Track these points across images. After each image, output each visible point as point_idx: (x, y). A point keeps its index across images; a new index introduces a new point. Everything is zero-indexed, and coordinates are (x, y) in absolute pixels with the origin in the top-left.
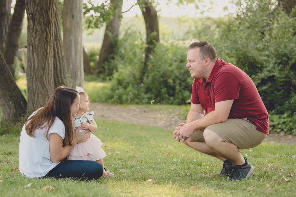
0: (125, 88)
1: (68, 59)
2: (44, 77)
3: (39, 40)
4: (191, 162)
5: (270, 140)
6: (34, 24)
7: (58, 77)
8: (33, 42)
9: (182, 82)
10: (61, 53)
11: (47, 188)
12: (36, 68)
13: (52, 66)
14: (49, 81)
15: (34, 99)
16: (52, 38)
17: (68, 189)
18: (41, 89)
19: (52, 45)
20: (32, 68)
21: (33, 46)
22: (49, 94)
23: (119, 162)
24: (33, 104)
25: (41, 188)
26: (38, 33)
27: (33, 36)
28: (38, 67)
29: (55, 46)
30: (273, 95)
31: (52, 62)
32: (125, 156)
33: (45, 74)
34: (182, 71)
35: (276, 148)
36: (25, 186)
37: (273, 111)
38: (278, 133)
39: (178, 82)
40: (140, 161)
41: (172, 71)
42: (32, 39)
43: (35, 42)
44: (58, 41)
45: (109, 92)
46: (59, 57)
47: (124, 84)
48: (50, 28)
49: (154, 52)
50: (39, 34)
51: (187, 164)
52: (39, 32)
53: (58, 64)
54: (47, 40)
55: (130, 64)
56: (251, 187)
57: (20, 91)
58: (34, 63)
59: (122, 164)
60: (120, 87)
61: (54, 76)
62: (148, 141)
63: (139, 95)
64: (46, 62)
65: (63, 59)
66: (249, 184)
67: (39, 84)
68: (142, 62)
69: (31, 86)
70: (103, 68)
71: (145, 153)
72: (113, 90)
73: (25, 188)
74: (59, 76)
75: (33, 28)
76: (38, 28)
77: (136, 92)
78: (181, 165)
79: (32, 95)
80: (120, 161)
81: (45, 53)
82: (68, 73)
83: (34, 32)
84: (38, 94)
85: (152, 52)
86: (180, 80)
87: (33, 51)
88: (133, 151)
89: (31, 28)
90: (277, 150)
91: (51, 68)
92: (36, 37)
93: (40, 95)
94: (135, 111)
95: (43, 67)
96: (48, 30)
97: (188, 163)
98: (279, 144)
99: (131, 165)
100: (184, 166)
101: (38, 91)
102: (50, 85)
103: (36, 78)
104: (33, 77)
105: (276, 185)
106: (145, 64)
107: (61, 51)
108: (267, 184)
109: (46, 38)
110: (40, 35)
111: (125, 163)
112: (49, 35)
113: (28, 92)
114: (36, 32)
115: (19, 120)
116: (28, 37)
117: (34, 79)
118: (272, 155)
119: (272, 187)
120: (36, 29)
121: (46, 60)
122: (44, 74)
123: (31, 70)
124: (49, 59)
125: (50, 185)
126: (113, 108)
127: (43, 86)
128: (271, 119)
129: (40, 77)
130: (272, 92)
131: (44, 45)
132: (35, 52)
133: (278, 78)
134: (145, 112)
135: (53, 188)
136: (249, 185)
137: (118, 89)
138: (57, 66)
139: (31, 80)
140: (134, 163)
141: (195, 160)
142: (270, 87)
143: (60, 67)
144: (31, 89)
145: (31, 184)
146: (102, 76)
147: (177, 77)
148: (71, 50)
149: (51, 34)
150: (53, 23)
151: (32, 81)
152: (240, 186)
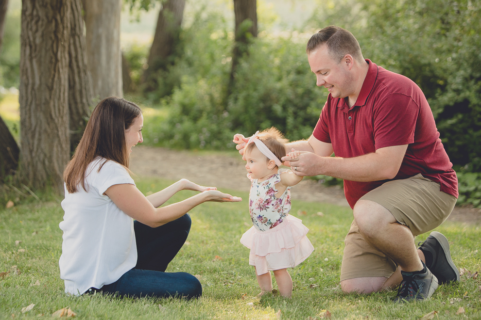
0: (195, 119)
1: (94, 70)
2: (52, 103)
3: (42, 36)
4: (320, 263)
5: (460, 220)
6: (34, 7)
7: (76, 103)
8: (31, 39)
9: (298, 110)
10: (83, 60)
11: (64, 313)
12: (36, 86)
13: (65, 83)
14: (59, 110)
15: (33, 143)
16: (66, 33)
17: (101, 316)
18: (44, 125)
19: (66, 45)
20: (30, 87)
21: (31, 47)
22: (60, 133)
23: (189, 261)
24: (31, 151)
25: (51, 313)
26: (40, 23)
27: (31, 29)
28: (41, 84)
29: (72, 47)
30: (467, 136)
31: (67, 76)
32: (199, 251)
33: (52, 97)
34: (300, 91)
35: (473, 237)
36: (23, 309)
37: (466, 167)
38: (476, 206)
39: (291, 110)
40: (226, 261)
41: (281, 91)
42: (30, 33)
43: (34, 39)
44: (77, 38)
45: (166, 127)
46: (78, 66)
47: (193, 113)
48: (62, 15)
49: (248, 54)
50: (42, 25)
51: (313, 267)
52: (43, 20)
53: (77, 79)
54: (56, 37)
55: (203, 76)
56: (430, 313)
57: (6, 128)
58: (33, 78)
59: (195, 266)
60: (185, 118)
61: (69, 100)
62: (240, 222)
63: (220, 133)
64: (54, 76)
65: (85, 72)
66: (426, 307)
67: (41, 116)
68: (225, 73)
69: (27, 120)
70: (155, 81)
71: (235, 245)
72: (172, 123)
73: (23, 312)
74: (79, 100)
75: (32, 14)
76: (41, 13)
77: (214, 127)
78: (302, 269)
79: (30, 135)
80: (190, 259)
81: (54, 60)
82: (95, 95)
83: (33, 22)
84: (40, 134)
85: (244, 55)
86: (295, 106)
87: (31, 55)
88: (213, 241)
89: (28, 13)
90: (474, 239)
91: (64, 86)
92: (37, 31)
93: (43, 137)
94: (212, 162)
95: (50, 85)
96: (58, 18)
97: (315, 265)
98: (477, 228)
99: (210, 267)
100: (308, 269)
101: (41, 128)
102: (62, 118)
103: (37, 105)
104: (31, 103)
105: (476, 310)
106: (232, 76)
107: (82, 55)
108: (460, 307)
109: (56, 32)
110: (44, 27)
111: (199, 264)
112: (61, 27)
113: (22, 129)
114: (37, 22)
115: (5, 180)
116: (23, 30)
117: (33, 106)
118: (466, 250)
119: (469, 313)
120: (38, 15)
121: (55, 71)
122: (50, 97)
123: (27, 90)
124: (61, 70)
125: (68, 308)
126: (175, 156)
127: (50, 120)
128: (462, 181)
129: (44, 104)
130: (465, 131)
131: (52, 46)
132: (36, 57)
133: (475, 105)
134: (231, 164)
135: (75, 314)
136: (426, 309)
137: (181, 122)
138: (74, 82)
139: (28, 108)
140: (215, 264)
141: (326, 259)
142: (461, 121)
143: (81, 84)
144: (27, 124)
145: (34, 305)
146: (152, 96)
147: (289, 101)
148: (99, 53)
149: (65, 25)
150: (69, 4)
151: (30, 110)
152: (410, 311)
